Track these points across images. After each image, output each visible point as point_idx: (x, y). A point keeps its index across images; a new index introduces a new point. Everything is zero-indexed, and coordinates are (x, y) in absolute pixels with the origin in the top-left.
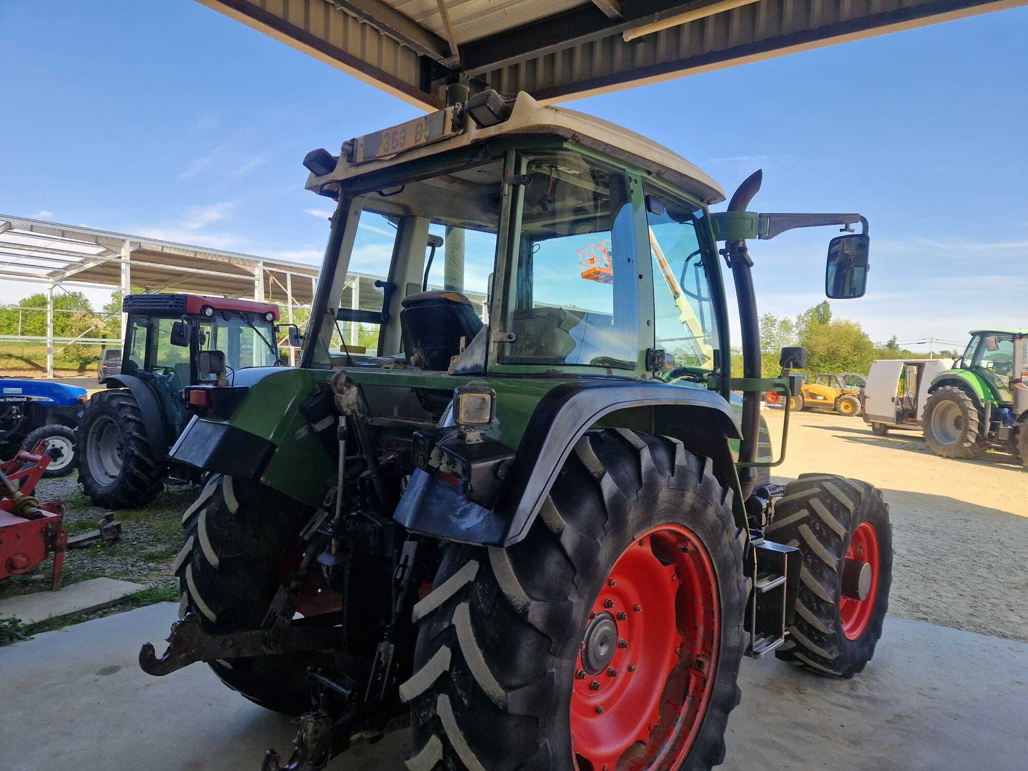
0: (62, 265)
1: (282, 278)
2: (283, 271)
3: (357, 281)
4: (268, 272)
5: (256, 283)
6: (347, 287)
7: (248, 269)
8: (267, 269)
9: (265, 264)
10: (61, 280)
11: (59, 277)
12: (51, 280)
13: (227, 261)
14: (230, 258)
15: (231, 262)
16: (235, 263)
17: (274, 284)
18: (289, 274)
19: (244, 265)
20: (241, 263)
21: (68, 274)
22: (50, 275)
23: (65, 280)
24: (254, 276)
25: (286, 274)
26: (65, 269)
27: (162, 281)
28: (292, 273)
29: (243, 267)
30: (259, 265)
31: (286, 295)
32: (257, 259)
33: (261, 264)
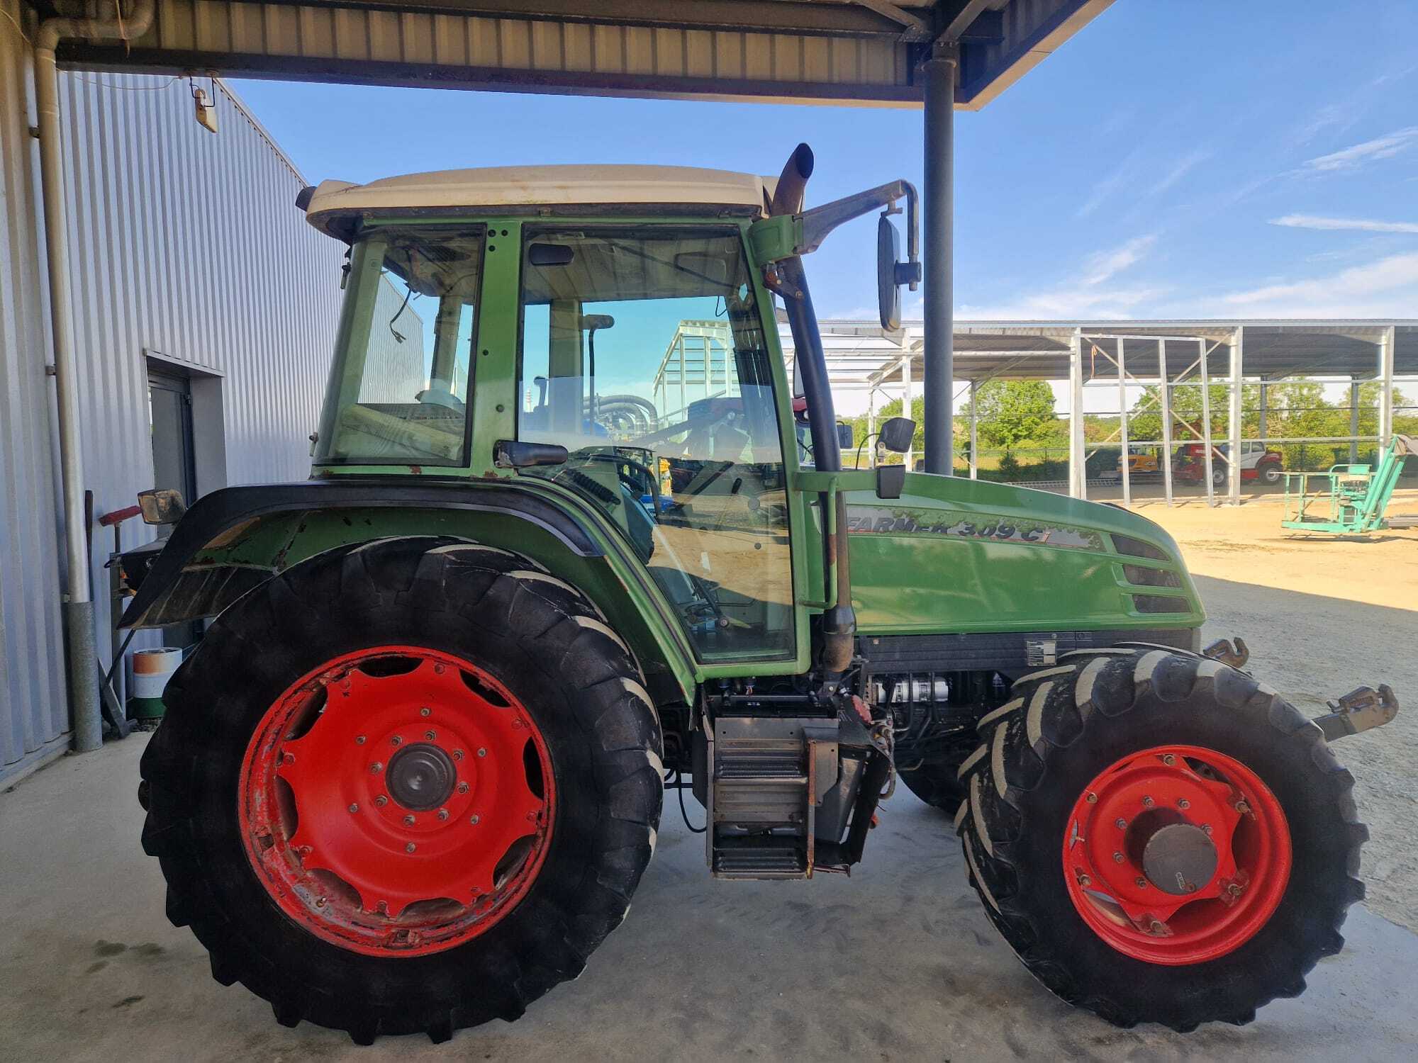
0: (878, 366)
1: (1110, 346)
2: (1112, 336)
3: (1239, 332)
4: (1089, 340)
5: (1073, 358)
6: (1221, 344)
7: (1063, 340)
8: (1087, 336)
9: (1084, 330)
10: (878, 384)
11: (878, 380)
12: (872, 383)
13: (1038, 333)
14: (1042, 329)
15: (1043, 334)
16: (1047, 334)
17: (1099, 357)
18: (1120, 340)
19: (1059, 335)
20: (1054, 333)
21: (886, 374)
22: (870, 378)
23: (883, 382)
24: (1069, 349)
25: (1116, 339)
26: (883, 369)
27: (988, 369)
28: (1125, 337)
29: (1056, 339)
30: (1076, 332)
31: (1117, 368)
32: (1073, 326)
33: (1078, 331)
